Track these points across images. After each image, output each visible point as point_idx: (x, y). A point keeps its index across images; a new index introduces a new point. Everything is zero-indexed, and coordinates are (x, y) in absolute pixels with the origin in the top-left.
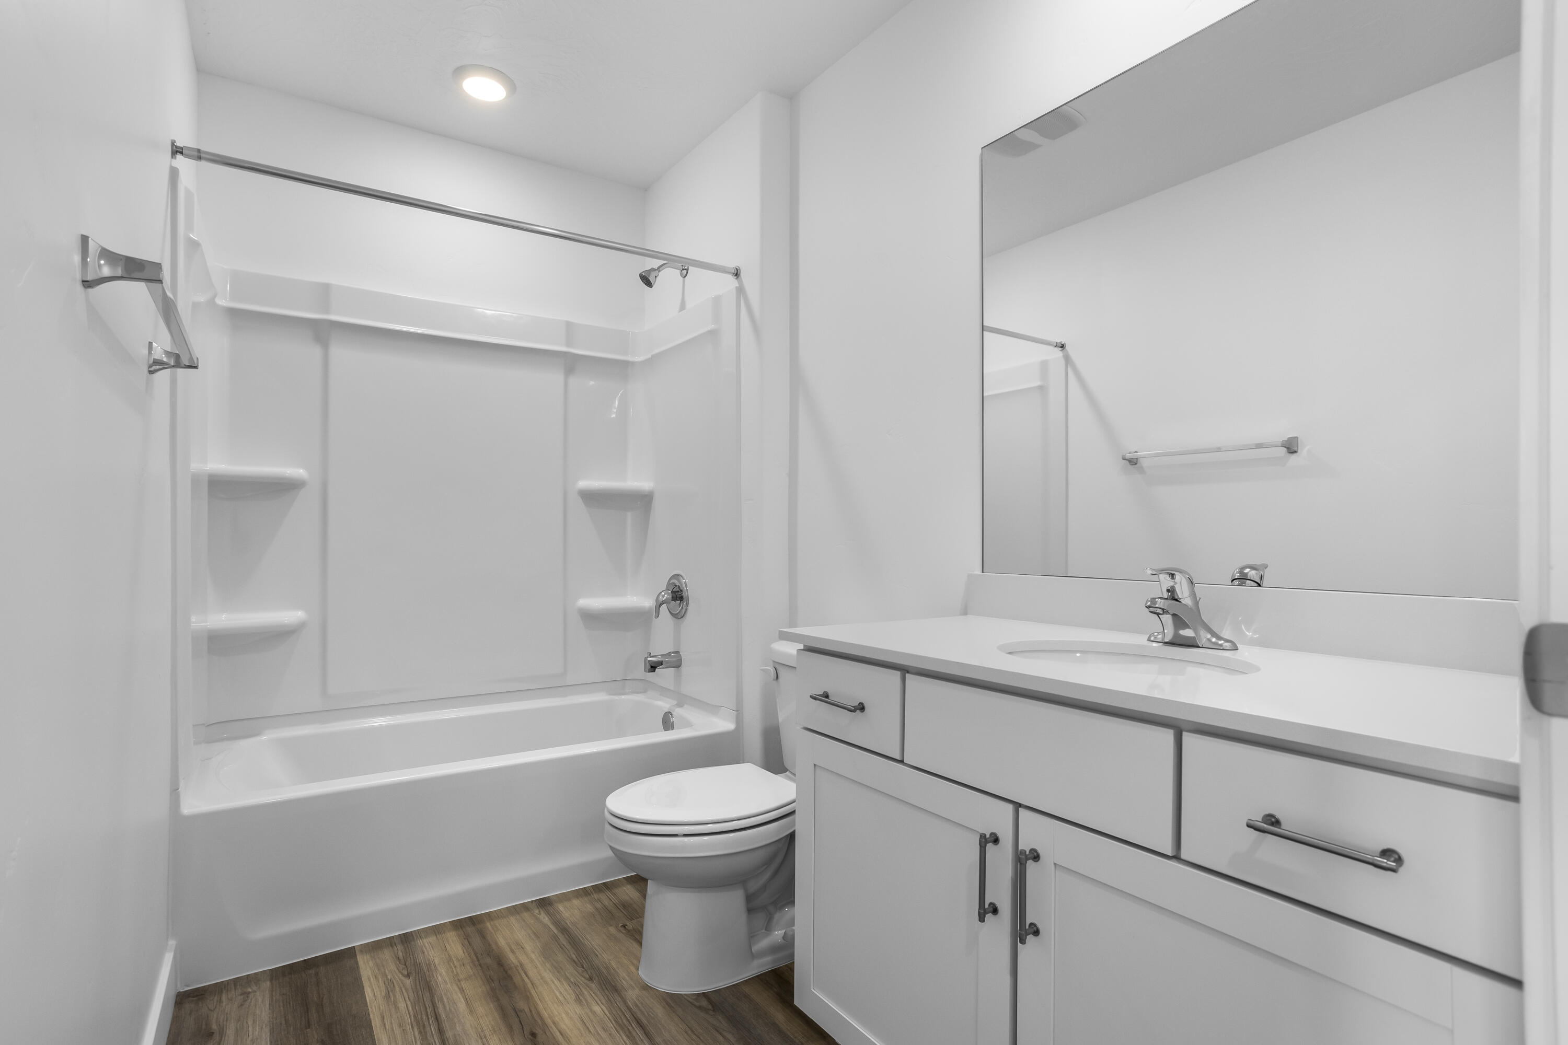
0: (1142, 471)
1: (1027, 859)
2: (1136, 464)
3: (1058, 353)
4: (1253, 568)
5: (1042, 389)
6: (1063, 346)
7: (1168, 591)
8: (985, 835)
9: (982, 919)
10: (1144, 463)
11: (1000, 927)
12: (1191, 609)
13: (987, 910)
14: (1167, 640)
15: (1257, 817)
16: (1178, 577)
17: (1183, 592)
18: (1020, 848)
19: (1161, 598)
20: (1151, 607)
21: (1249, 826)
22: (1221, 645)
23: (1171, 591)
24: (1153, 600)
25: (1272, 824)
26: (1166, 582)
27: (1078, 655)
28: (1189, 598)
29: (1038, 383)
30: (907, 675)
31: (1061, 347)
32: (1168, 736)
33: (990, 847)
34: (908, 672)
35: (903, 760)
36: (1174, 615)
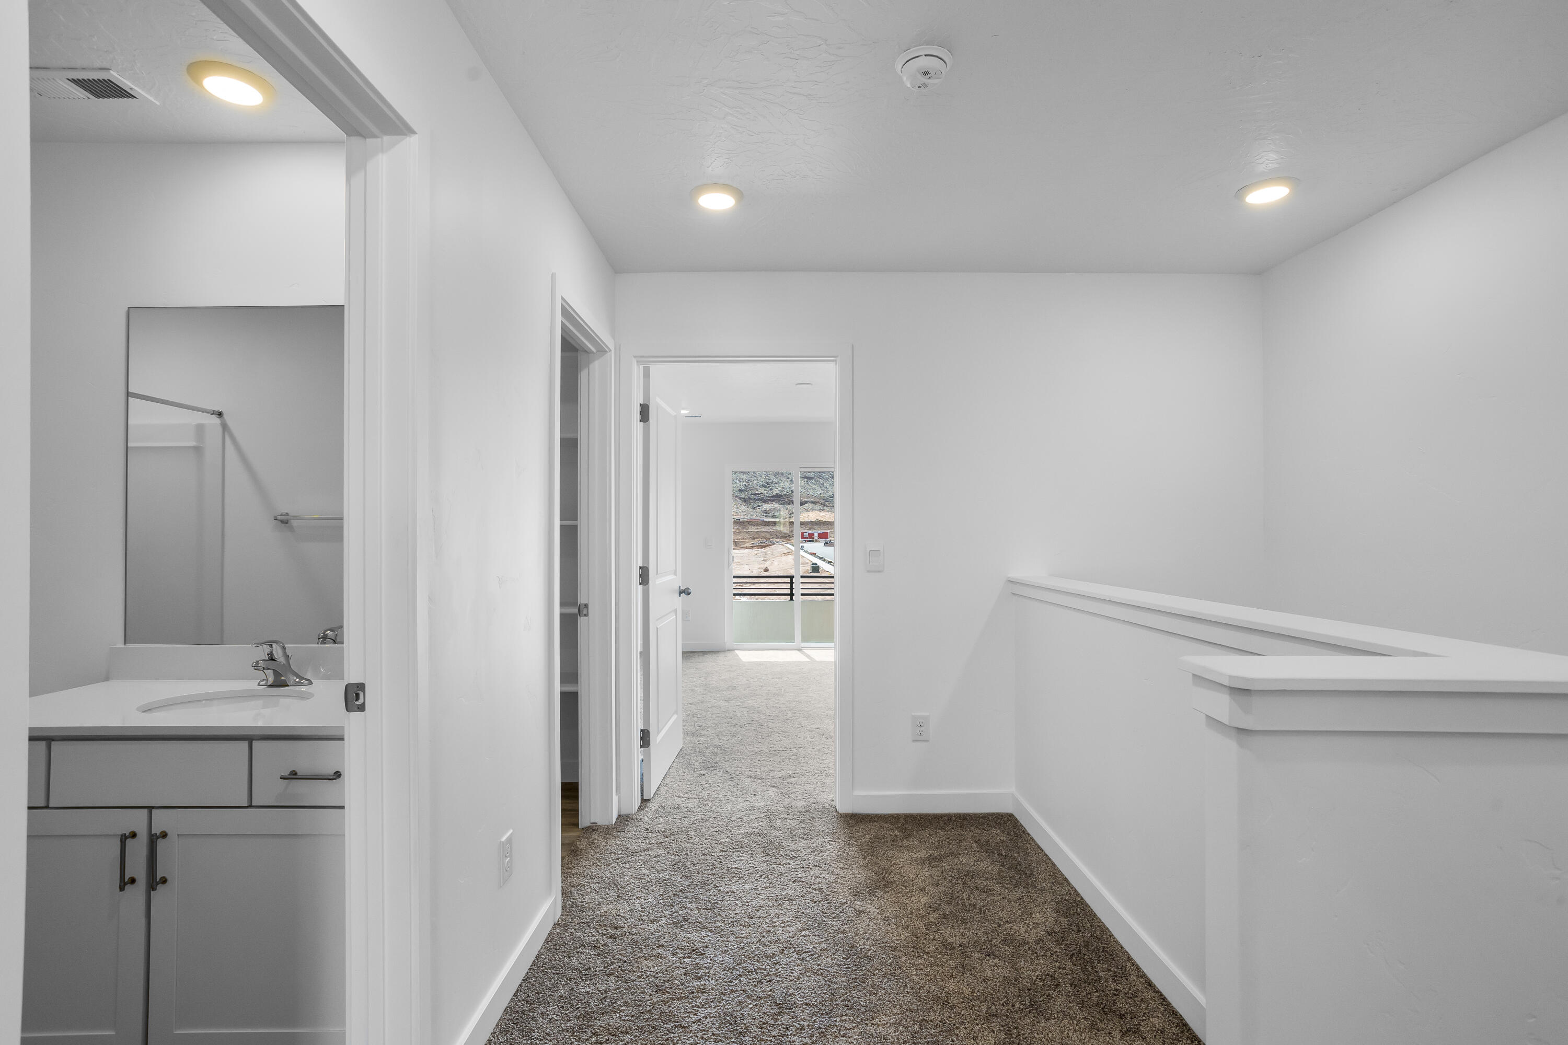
0: (292, 529)
1: (158, 838)
2: (287, 523)
3: (216, 420)
4: (331, 630)
5: (198, 450)
6: (220, 414)
7: (268, 655)
8: (125, 834)
9: (122, 888)
10: (295, 523)
11: (137, 892)
12: (284, 664)
13: (126, 882)
14: (269, 684)
15: (286, 773)
16: (274, 645)
17: (278, 653)
18: (153, 833)
19: (263, 660)
20: (256, 667)
21: (281, 778)
22: (302, 683)
23: (271, 654)
24: (257, 662)
25: (294, 775)
26: (267, 649)
27: (204, 702)
28: (283, 657)
29: (193, 444)
30: (53, 743)
31: (218, 415)
32: (245, 745)
33: (129, 842)
34: (53, 740)
35: (48, 805)
36: (273, 669)
